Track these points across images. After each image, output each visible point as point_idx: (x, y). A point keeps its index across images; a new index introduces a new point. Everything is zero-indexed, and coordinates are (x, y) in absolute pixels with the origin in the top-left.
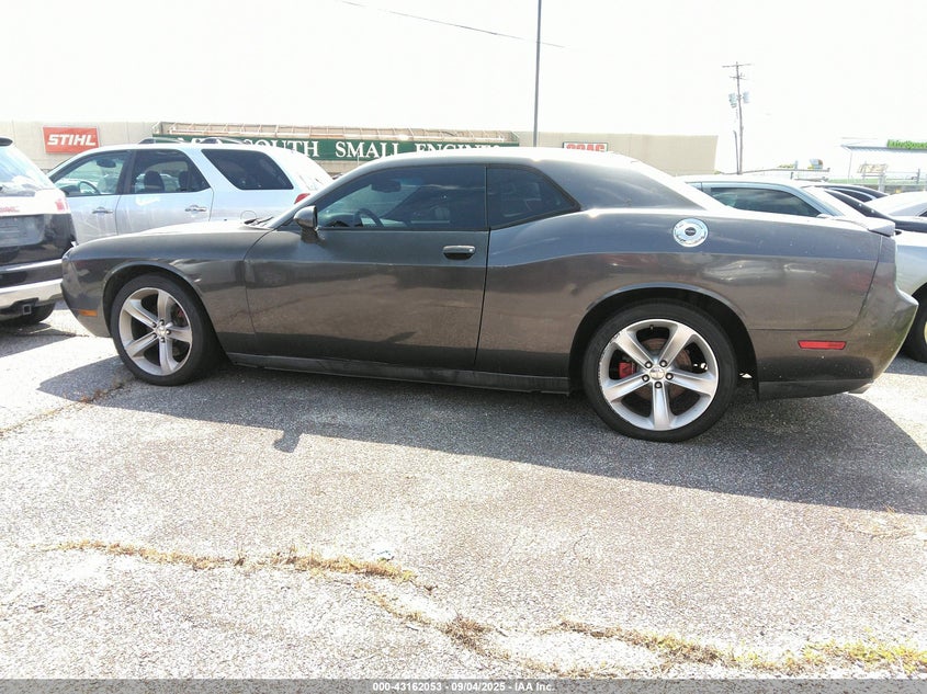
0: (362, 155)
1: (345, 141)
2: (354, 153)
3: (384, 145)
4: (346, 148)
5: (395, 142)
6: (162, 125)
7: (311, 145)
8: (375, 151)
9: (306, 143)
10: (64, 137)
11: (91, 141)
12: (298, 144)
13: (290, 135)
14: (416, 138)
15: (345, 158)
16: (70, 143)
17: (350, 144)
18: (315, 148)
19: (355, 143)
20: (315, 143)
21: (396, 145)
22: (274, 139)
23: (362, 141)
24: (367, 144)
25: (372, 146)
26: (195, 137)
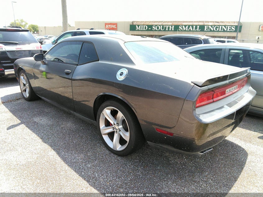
0: (187, 30)
1: (182, 25)
2: (185, 29)
3: (194, 26)
4: (182, 28)
5: (198, 25)
6: (133, 22)
7: (172, 27)
8: (191, 29)
9: (170, 26)
10: (109, 25)
11: (116, 27)
12: (168, 27)
13: (166, 24)
14: (206, 24)
15: (182, 31)
16: (111, 27)
17: (184, 26)
18: (173, 28)
19: (185, 26)
20: (173, 26)
21: (198, 27)
22: (161, 25)
23: (188, 25)
24: (189, 26)
25: (191, 27)
26: (140, 25)
